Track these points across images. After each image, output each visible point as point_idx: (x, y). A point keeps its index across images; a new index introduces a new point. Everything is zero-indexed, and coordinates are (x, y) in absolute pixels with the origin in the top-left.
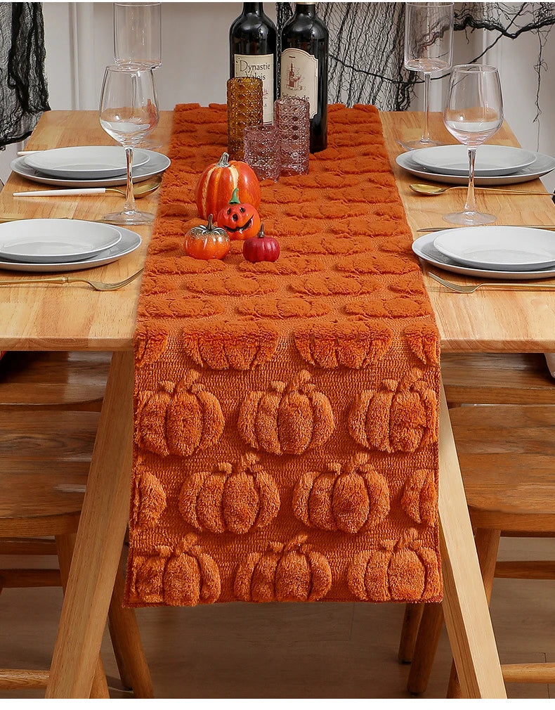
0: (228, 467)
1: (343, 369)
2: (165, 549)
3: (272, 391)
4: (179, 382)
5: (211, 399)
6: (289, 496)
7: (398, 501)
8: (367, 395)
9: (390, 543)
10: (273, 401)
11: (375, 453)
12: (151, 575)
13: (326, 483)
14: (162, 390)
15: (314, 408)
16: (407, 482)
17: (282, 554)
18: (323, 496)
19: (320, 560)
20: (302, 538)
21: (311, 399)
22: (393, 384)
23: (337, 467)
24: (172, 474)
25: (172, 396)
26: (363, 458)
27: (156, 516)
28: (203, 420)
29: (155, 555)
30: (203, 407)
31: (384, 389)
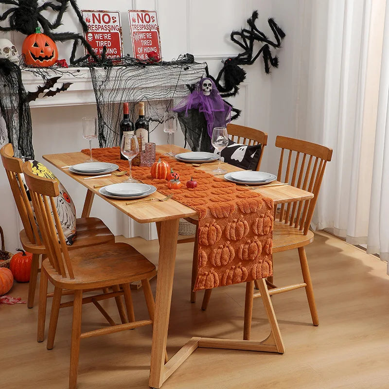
0: (222, 246)
1: (252, 213)
2: (207, 273)
3: (234, 222)
4: (211, 223)
5: (218, 226)
6: (237, 252)
7: (264, 248)
8: (257, 219)
9: (261, 261)
10: (234, 225)
11: (259, 236)
12: (203, 280)
13: (247, 246)
14: (206, 226)
15: (244, 225)
16: (266, 242)
17: (235, 268)
18: (247, 250)
19: (244, 269)
20: (240, 263)
21: (243, 223)
22: (263, 215)
23: (250, 241)
24: (208, 250)
25: (209, 228)
26: (256, 238)
27: (205, 263)
28: (217, 233)
29: (205, 274)
30: (217, 229)
31: (261, 217)
